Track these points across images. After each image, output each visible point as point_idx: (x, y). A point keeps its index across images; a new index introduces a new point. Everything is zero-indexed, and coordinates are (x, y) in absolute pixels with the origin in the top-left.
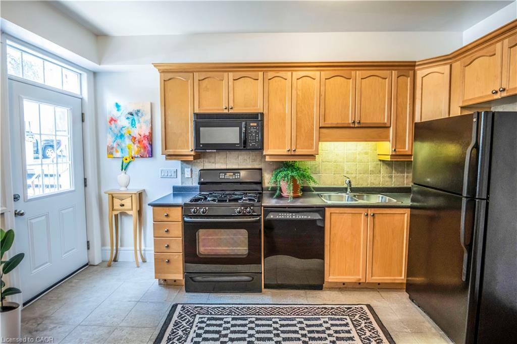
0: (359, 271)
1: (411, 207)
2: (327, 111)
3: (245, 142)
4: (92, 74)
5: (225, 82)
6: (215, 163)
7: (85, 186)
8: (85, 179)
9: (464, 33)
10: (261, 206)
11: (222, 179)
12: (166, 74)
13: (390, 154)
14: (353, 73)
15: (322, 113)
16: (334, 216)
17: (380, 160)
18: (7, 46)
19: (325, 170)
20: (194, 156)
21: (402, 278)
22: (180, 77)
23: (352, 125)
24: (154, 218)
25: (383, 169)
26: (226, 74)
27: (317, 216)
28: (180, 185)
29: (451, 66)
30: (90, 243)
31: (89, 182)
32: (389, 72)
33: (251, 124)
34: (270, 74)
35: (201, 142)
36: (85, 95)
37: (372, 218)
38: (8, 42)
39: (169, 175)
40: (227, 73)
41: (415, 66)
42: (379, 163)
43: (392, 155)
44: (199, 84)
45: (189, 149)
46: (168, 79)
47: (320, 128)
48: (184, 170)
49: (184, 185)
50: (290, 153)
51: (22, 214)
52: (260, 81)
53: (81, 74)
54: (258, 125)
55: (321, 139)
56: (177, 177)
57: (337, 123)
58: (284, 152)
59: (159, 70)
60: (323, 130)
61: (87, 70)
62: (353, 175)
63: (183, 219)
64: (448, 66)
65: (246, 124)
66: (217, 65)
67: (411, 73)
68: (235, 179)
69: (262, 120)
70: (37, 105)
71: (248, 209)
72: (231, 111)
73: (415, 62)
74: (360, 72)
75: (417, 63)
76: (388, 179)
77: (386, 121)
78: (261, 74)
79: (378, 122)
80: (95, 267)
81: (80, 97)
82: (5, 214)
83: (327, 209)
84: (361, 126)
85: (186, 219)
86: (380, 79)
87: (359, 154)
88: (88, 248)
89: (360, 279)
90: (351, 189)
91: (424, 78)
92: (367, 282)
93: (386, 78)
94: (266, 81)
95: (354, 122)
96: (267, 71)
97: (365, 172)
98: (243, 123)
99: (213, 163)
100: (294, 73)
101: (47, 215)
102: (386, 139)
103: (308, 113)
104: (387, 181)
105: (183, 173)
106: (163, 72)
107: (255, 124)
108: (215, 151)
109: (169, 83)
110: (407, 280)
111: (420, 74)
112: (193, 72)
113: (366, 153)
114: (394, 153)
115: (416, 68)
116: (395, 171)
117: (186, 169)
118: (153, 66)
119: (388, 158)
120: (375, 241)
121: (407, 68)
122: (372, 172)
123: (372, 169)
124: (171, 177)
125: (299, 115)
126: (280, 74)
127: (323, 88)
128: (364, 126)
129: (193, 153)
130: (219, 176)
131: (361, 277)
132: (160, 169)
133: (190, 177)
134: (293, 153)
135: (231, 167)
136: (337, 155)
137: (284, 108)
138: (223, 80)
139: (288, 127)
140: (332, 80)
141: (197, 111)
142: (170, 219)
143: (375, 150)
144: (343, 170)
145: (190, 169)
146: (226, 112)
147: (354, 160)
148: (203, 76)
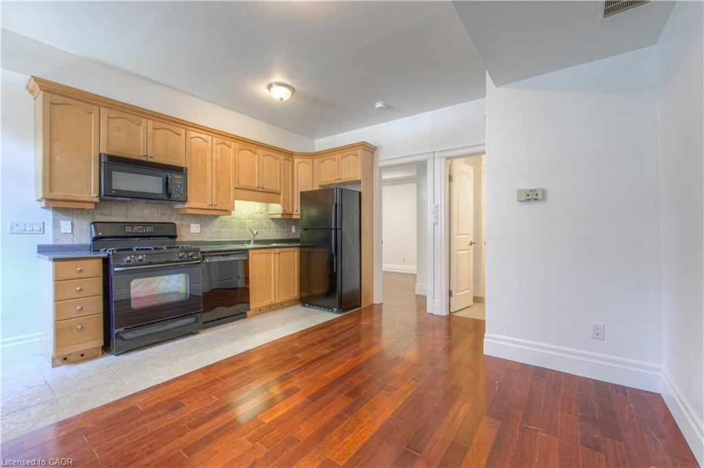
0: (271, 296)
1: (300, 247)
2: (240, 175)
3: (169, 194)
5: (142, 128)
6: (111, 215)
9: (316, 141)
11: (128, 232)
12: (54, 96)
13: (281, 212)
14: (258, 150)
15: (237, 176)
16: (254, 256)
19: (232, 226)
21: (296, 295)
23: (257, 189)
25: (273, 225)
26: (143, 120)
29: (313, 160)
32: (279, 155)
33: (174, 176)
34: (193, 134)
35: (113, 188)
37: (278, 255)
39: (28, 229)
40: (145, 120)
42: (270, 221)
43: (282, 214)
44: (107, 122)
45: (91, 195)
46: (57, 102)
47: (236, 188)
48: (59, 223)
49: (58, 243)
50: (211, 207)
52: (183, 138)
54: (182, 178)
55: (236, 198)
56: (43, 233)
57: (247, 186)
58: (205, 205)
59: (41, 87)
60: (238, 191)
64: (311, 160)
65: (167, 175)
66: (134, 108)
67: (291, 159)
68: (146, 232)
69: (187, 174)
71: (189, 254)
72: (149, 160)
73: (293, 152)
75: (294, 154)
77: (278, 189)
78: (183, 131)
79: (273, 189)
83: (250, 251)
84: (263, 190)
86: (274, 159)
87: (257, 214)
91: (298, 164)
92: (277, 302)
93: (277, 159)
94: (188, 138)
95: (259, 187)
96: (188, 130)
99: (108, 215)
100: (214, 139)
102: (278, 202)
103: (226, 175)
105: (56, 227)
106: (48, 92)
107: (180, 177)
108: (130, 199)
109: (59, 108)
111: (296, 161)
112: (100, 106)
113: (262, 213)
114: (284, 213)
117: (62, 222)
119: (278, 216)
121: (289, 155)
122: (266, 228)
123: (265, 226)
124: (32, 232)
125: (218, 175)
126: (202, 136)
127: (237, 157)
130: (125, 230)
131: (273, 300)
133: (70, 232)
134: (214, 207)
135: (134, 221)
136: (241, 213)
137: (205, 167)
138: (140, 126)
139: (209, 184)
140: (243, 152)
141: (104, 150)
142: (83, 275)
143: (267, 211)
144: (245, 225)
145: (70, 222)
146: (145, 159)
147: (253, 218)
148: (113, 114)
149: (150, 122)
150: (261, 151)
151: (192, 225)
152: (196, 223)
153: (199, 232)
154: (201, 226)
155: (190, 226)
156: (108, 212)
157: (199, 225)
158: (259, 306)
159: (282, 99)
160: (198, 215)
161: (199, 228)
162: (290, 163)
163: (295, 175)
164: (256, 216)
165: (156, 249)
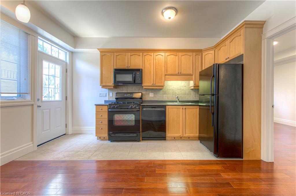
0: (180, 132)
2: (168, 68)
3: (135, 81)
4: (71, 53)
5: (127, 57)
6: (123, 90)
7: (66, 99)
8: (66, 97)
10: (140, 105)
12: (103, 53)
13: (193, 86)
14: (178, 53)
15: (166, 69)
16: (169, 109)
17: (191, 89)
18: (38, 39)
19: (169, 93)
20: (113, 86)
21: (197, 135)
22: (108, 54)
23: (177, 74)
24: (96, 110)
25: (192, 93)
26: (127, 53)
27: (163, 109)
28: (107, 100)
29: (215, 51)
30: (67, 125)
31: (68, 98)
32: (192, 53)
33: (137, 73)
34: (145, 54)
35: (116, 80)
36: (68, 61)
37: (185, 109)
38: (39, 37)
39: (103, 95)
41: (202, 51)
42: (191, 90)
43: (194, 86)
44: (116, 57)
45: (111, 83)
46: (103, 55)
47: (165, 75)
49: (109, 100)
50: (153, 85)
51: (40, 107)
52: (141, 57)
53: (66, 53)
54: (140, 74)
55: (166, 80)
56: (106, 96)
57: (172, 73)
58: (151, 85)
59: (100, 51)
60: (166, 76)
61: (69, 51)
62: (180, 96)
63: (108, 110)
64: (214, 51)
65: (135, 73)
66: (124, 50)
67: (201, 54)
68: (131, 96)
69: (142, 72)
70: (48, 63)
71: (135, 106)
72: (129, 68)
73: (202, 49)
74: (181, 53)
75: (203, 50)
76: (195, 97)
77: (191, 73)
78: (141, 54)
79: (188, 73)
80: (69, 135)
81: (66, 62)
82: (34, 105)
83: (167, 106)
84: (181, 74)
85: (109, 110)
86: (189, 56)
87: (182, 87)
88: (66, 127)
89: (181, 135)
90: (179, 101)
91: (206, 56)
92: (184, 136)
93: (191, 56)
94: (143, 56)
95: (179, 73)
96: (144, 52)
97: (185, 94)
98: (134, 73)
100: (155, 53)
101: (50, 110)
102: (192, 80)
103: (160, 69)
104: (194, 98)
105: (109, 95)
106: (101, 52)
107: (139, 73)
108: (122, 84)
109: (104, 57)
110: (199, 135)
111: (204, 54)
112: (114, 52)
113: (185, 87)
114: (195, 85)
115: (203, 52)
116: (197, 94)
117: (110, 93)
118: (97, 49)
119: (193, 88)
120: (186, 120)
122: (188, 94)
123: (188, 93)
125: (157, 70)
126: (149, 54)
127: (166, 59)
128: (183, 74)
129: (113, 85)
131: (181, 134)
132: (99, 93)
133: (112, 96)
134: (154, 85)
135: (129, 92)
136: (173, 87)
137: (151, 67)
138: (126, 56)
139: (152, 75)
140: (170, 56)
141: (115, 68)
142: (103, 111)
143: (189, 85)
144: (176, 93)
145: (112, 93)
146: (127, 68)
147: (180, 89)
148: (118, 54)
149: (129, 53)
150: (180, 54)
151: (150, 93)
152: (152, 92)
153: (153, 96)
154: (154, 94)
155: (149, 94)
156: (122, 89)
157: (153, 93)
158: (175, 136)
159: (170, 18)
160: (153, 89)
161: (153, 94)
162: (200, 57)
163: (203, 63)
164: (182, 88)
165: (127, 103)
